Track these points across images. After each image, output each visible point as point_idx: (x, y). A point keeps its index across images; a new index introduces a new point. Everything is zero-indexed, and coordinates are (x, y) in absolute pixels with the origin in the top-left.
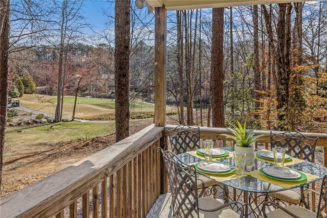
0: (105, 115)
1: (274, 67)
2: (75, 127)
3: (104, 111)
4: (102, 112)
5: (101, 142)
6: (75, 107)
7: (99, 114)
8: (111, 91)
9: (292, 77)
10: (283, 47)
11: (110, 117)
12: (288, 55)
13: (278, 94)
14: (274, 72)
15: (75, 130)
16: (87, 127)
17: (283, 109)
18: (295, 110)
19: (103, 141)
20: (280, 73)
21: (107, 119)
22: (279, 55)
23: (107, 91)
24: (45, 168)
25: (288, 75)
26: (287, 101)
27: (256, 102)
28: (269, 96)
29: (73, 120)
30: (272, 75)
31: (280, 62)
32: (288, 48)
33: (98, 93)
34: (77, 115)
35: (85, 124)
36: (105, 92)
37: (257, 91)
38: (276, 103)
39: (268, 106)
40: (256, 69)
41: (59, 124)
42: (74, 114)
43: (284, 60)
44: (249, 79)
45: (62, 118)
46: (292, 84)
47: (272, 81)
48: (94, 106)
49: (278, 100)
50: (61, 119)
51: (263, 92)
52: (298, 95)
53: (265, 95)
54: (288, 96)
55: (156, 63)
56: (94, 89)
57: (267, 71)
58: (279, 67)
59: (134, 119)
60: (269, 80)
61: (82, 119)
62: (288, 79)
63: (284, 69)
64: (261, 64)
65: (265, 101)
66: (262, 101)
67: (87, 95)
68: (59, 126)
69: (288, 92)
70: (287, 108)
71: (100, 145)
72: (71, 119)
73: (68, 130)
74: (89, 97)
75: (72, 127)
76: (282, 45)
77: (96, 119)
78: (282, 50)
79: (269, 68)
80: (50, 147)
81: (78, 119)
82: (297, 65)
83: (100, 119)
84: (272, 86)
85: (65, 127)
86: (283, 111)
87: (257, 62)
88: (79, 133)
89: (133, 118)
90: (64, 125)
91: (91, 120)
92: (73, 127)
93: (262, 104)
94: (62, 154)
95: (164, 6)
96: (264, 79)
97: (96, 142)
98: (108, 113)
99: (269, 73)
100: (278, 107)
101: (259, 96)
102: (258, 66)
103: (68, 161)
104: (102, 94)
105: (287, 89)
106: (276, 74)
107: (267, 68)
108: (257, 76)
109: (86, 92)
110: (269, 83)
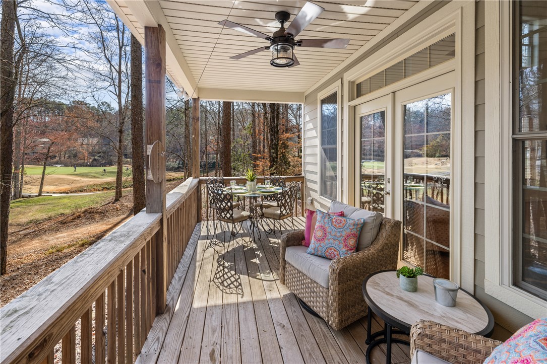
0: (87, 186)
1: (267, 135)
2: (47, 202)
3: (85, 182)
4: (83, 182)
5: (97, 213)
6: (43, 179)
7: (78, 185)
8: (93, 158)
9: (280, 143)
10: (274, 119)
11: (95, 187)
12: (277, 126)
13: (270, 156)
14: (267, 139)
15: (48, 205)
16: (66, 201)
17: (273, 168)
18: (282, 169)
19: (99, 211)
20: (272, 140)
21: (91, 191)
22: (271, 125)
23: (86, 158)
24: (26, 247)
25: (278, 142)
26: (276, 162)
27: (253, 164)
28: (264, 158)
29: (40, 195)
30: (266, 141)
31: (272, 131)
32: (278, 120)
33: (73, 160)
34: (45, 189)
35: (60, 198)
36: (84, 160)
37: (254, 155)
38: (269, 164)
39: (263, 167)
40: (253, 135)
41: (19, 201)
42: (41, 187)
43: (274, 130)
44: (248, 144)
45: (23, 194)
46: (280, 148)
47: (266, 147)
48: (70, 176)
49: (270, 161)
50: (20, 195)
51: (259, 155)
52: (284, 157)
53: (260, 158)
54: (277, 158)
55: (193, 136)
56: (67, 155)
57: (262, 138)
58: (271, 135)
59: (127, 187)
60: (264, 145)
61: (54, 193)
62: (278, 144)
63: (274, 137)
64: (257, 131)
65: (260, 163)
66: (258, 163)
67: (57, 163)
68: (20, 204)
69: (277, 155)
70: (277, 167)
71: (95, 216)
72: (37, 194)
73: (37, 207)
74: (59, 166)
75: (42, 203)
76: (273, 117)
77: (75, 192)
78: (274, 121)
79: (264, 135)
80: (20, 227)
81: (48, 193)
82: (284, 133)
83: (81, 191)
84: (266, 150)
85: (29, 204)
86: (274, 170)
87: (254, 130)
88: (56, 208)
89: (125, 187)
90: (28, 202)
91: (68, 193)
92: (44, 203)
93: (258, 165)
94: (45, 231)
95: (199, 98)
96: (259, 144)
97: (90, 213)
98: (91, 183)
99: (264, 139)
100: (271, 167)
101: (256, 159)
102: (255, 133)
103: (57, 236)
104: (79, 161)
105: (277, 153)
106: (269, 140)
107: (262, 135)
108: (254, 142)
109: (55, 160)
110: (264, 147)
